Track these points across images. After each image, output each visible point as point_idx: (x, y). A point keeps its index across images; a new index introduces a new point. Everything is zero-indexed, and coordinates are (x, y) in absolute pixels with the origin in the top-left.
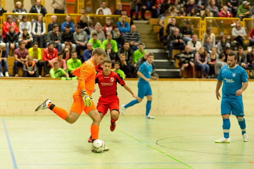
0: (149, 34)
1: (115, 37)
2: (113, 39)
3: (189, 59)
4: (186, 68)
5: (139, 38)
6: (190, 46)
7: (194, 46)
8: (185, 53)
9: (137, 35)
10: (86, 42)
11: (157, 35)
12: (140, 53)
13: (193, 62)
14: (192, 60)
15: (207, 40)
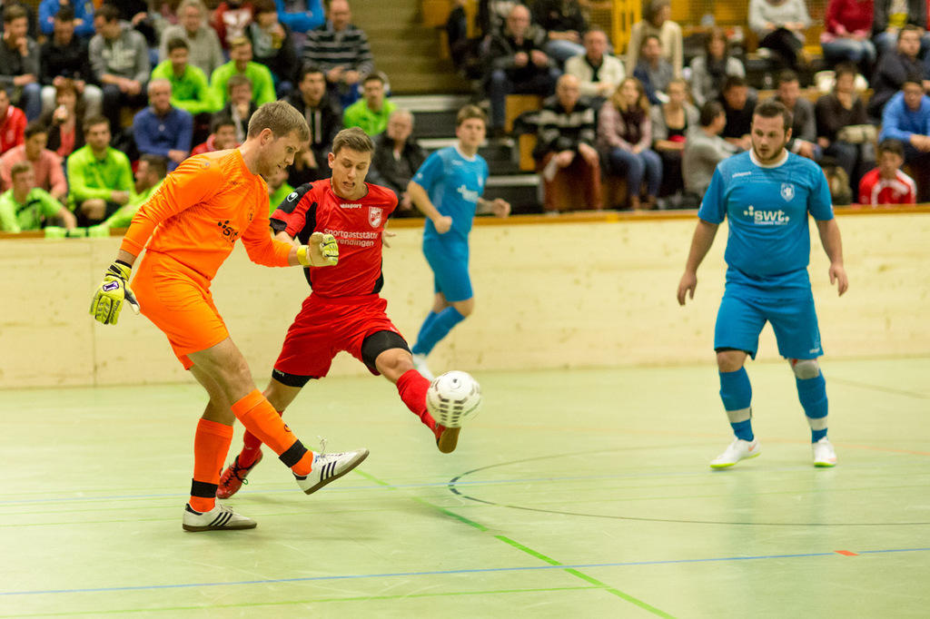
0: (405, 35)
1: (262, 49)
2: (256, 59)
3: (574, 133)
4: (563, 170)
5: (362, 52)
6: (576, 79)
7: (595, 79)
8: (559, 109)
9: (356, 38)
10: (142, 76)
11: (438, 38)
12: (370, 115)
13: (590, 143)
14: (590, 134)
15: (647, 51)
